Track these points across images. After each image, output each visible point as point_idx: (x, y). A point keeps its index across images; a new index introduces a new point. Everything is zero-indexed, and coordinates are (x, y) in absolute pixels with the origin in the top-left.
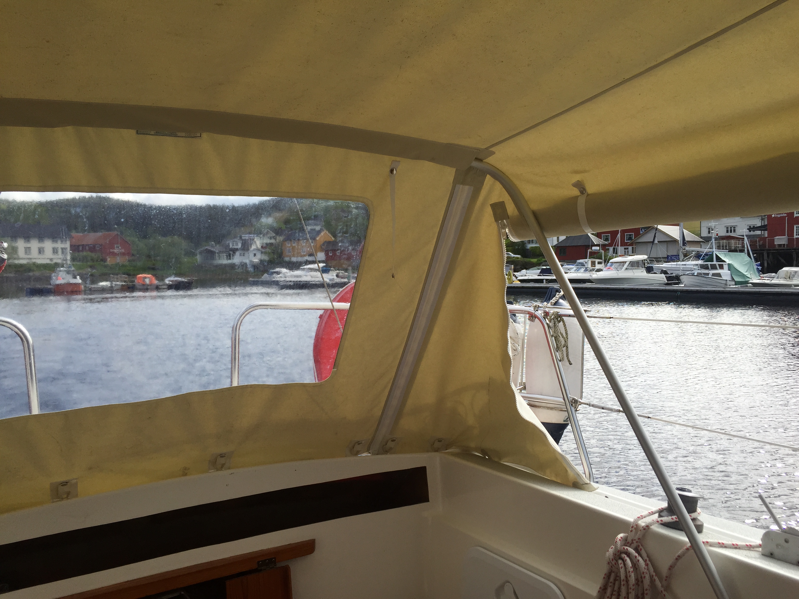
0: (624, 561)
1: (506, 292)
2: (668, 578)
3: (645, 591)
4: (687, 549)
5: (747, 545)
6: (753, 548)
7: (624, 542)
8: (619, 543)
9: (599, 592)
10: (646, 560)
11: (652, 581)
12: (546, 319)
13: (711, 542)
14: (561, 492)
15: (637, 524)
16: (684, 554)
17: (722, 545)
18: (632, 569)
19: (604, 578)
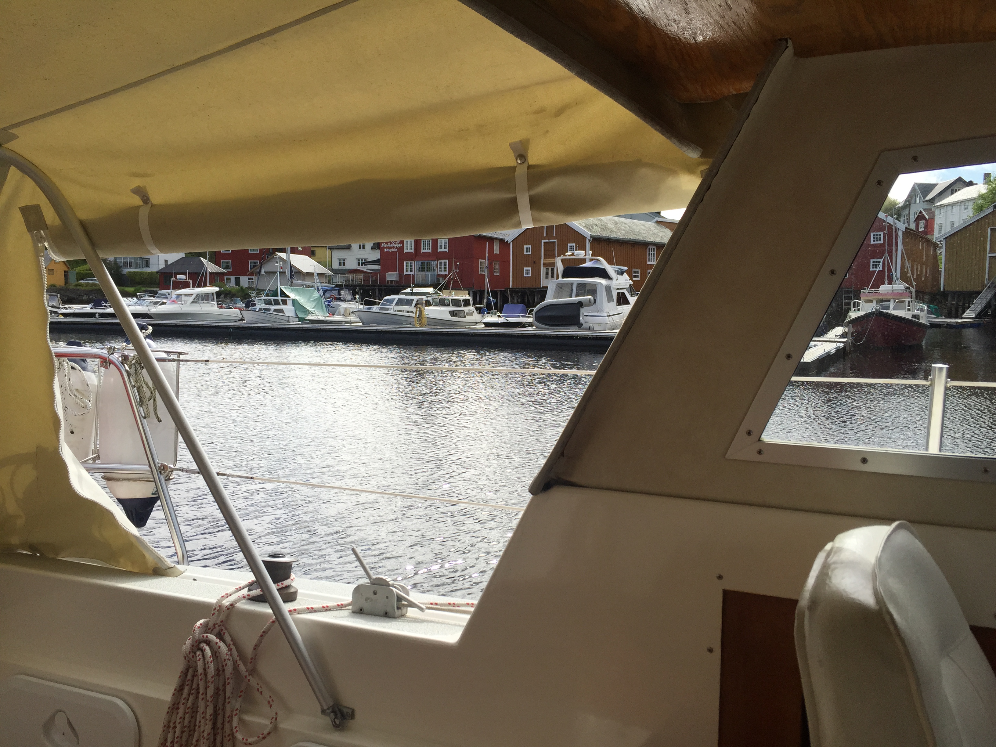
0: (203, 651)
1: (48, 329)
2: (254, 659)
3: (226, 680)
4: (273, 622)
5: (338, 605)
6: (345, 607)
7: (204, 630)
8: (197, 631)
9: (174, 695)
10: (230, 645)
11: (236, 667)
12: (125, 365)
13: (299, 609)
14: (133, 583)
15: (220, 604)
16: (269, 629)
17: (311, 610)
18: (211, 659)
19: (180, 677)
